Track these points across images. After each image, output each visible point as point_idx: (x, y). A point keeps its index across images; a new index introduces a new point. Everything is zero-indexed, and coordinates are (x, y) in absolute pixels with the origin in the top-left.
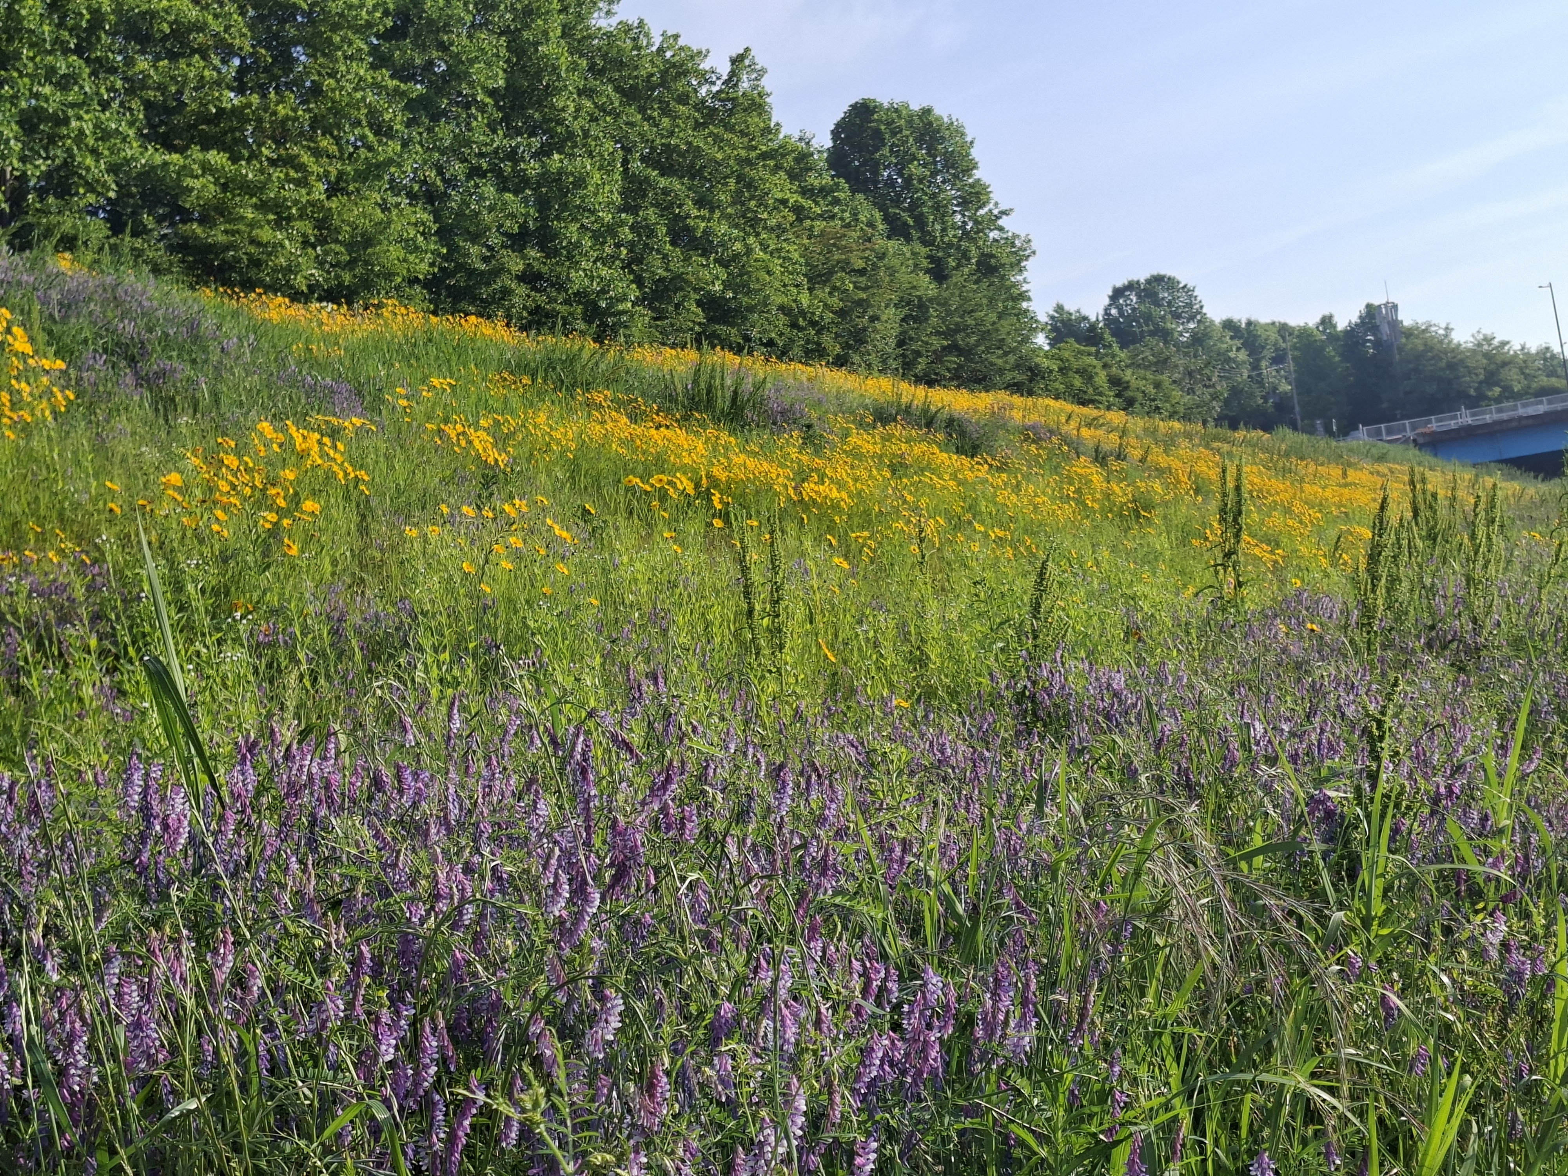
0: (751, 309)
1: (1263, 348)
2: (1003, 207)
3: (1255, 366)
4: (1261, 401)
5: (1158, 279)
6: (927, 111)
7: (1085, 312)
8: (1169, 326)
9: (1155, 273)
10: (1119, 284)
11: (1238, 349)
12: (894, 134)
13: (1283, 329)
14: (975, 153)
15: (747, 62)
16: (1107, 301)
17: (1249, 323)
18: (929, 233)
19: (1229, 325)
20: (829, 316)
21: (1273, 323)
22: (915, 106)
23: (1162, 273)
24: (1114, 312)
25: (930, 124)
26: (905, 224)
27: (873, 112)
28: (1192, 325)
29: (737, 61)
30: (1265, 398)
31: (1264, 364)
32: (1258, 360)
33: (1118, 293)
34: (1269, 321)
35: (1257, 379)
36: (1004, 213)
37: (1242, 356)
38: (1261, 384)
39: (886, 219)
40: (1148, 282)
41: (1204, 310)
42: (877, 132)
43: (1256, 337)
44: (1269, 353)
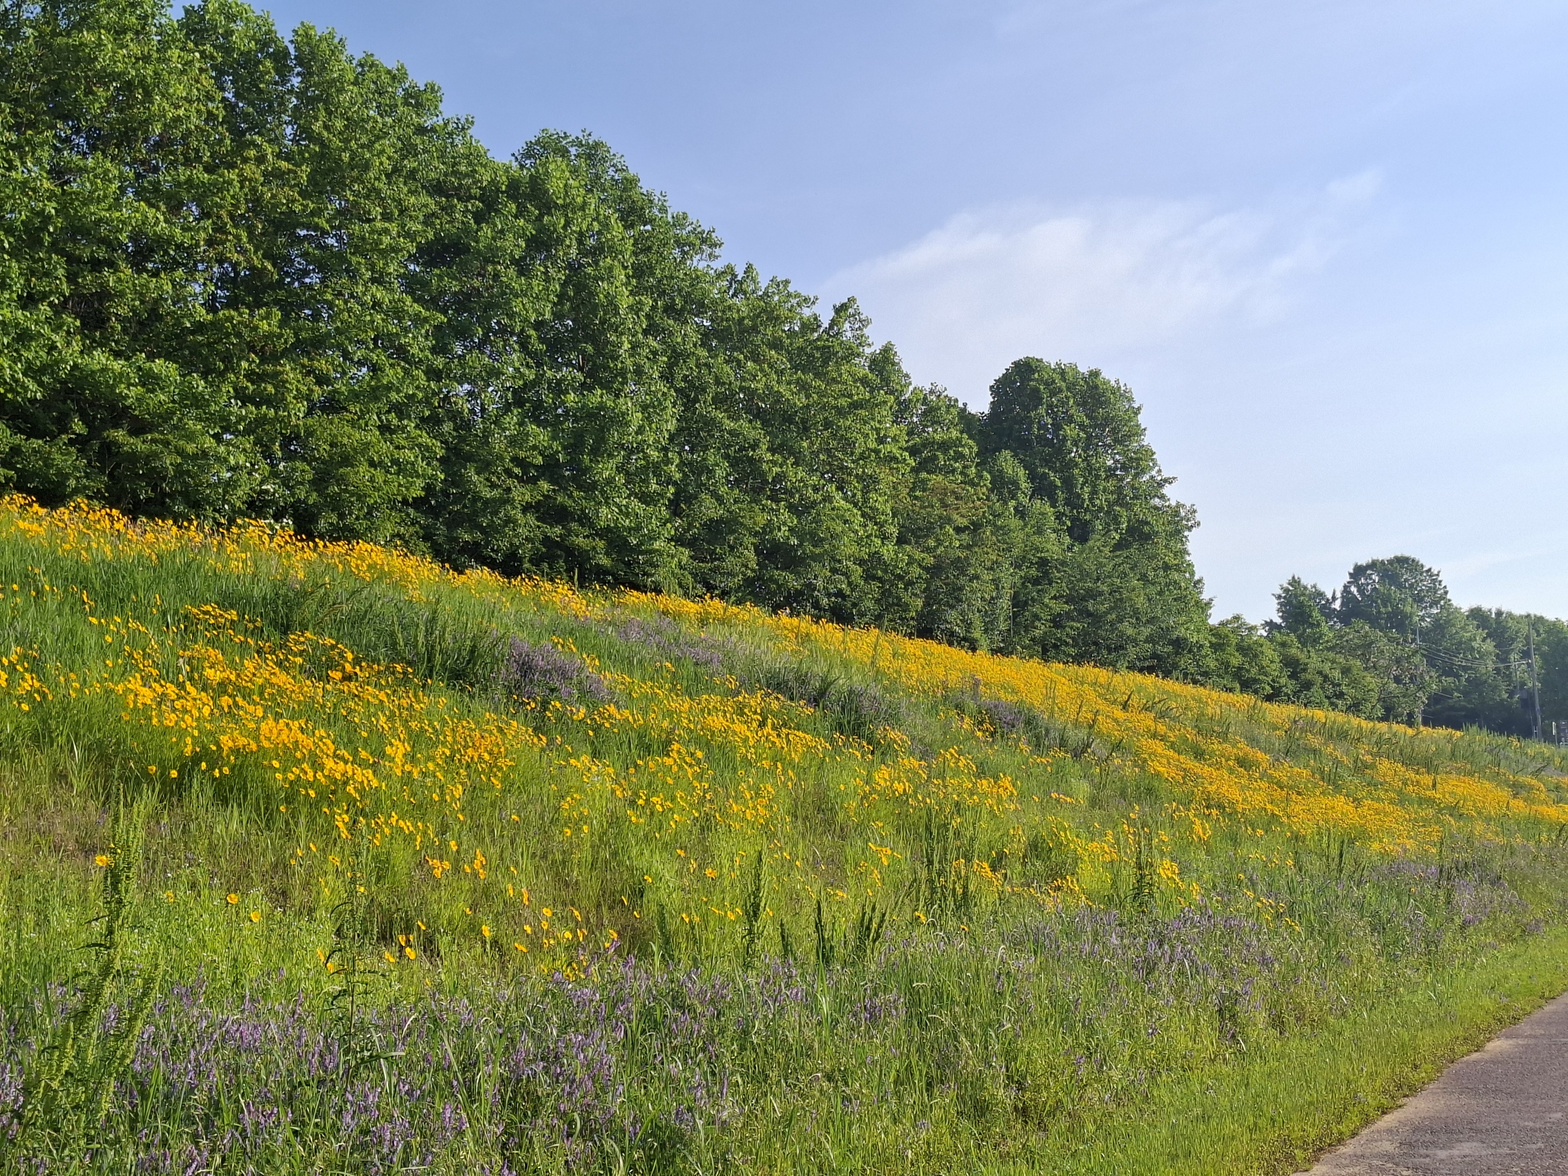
0: (816, 558)
1: (1513, 640)
2: (1165, 474)
3: (1502, 658)
4: (1505, 696)
5: (1402, 561)
6: (1095, 374)
7: (1322, 588)
8: (1408, 609)
9: (1399, 555)
10: (1363, 561)
11: (1484, 640)
12: (1053, 394)
13: (1536, 622)
14: (1142, 419)
15: (851, 311)
16: (1348, 579)
17: (1499, 613)
18: (1079, 496)
19: (1477, 614)
20: (916, 571)
21: (1528, 616)
22: (1084, 369)
23: (1407, 554)
24: (1354, 589)
25: (1096, 387)
26: (1052, 483)
27: (1033, 371)
28: (1435, 611)
29: (840, 310)
30: (1511, 694)
31: (1513, 656)
32: (1508, 653)
33: (1359, 572)
34: (1524, 613)
35: (1504, 672)
36: (1166, 481)
37: (1489, 646)
38: (1508, 677)
39: (1032, 476)
40: (1391, 562)
41: (1449, 597)
42: (1036, 390)
43: (1506, 629)
44: (1519, 645)
